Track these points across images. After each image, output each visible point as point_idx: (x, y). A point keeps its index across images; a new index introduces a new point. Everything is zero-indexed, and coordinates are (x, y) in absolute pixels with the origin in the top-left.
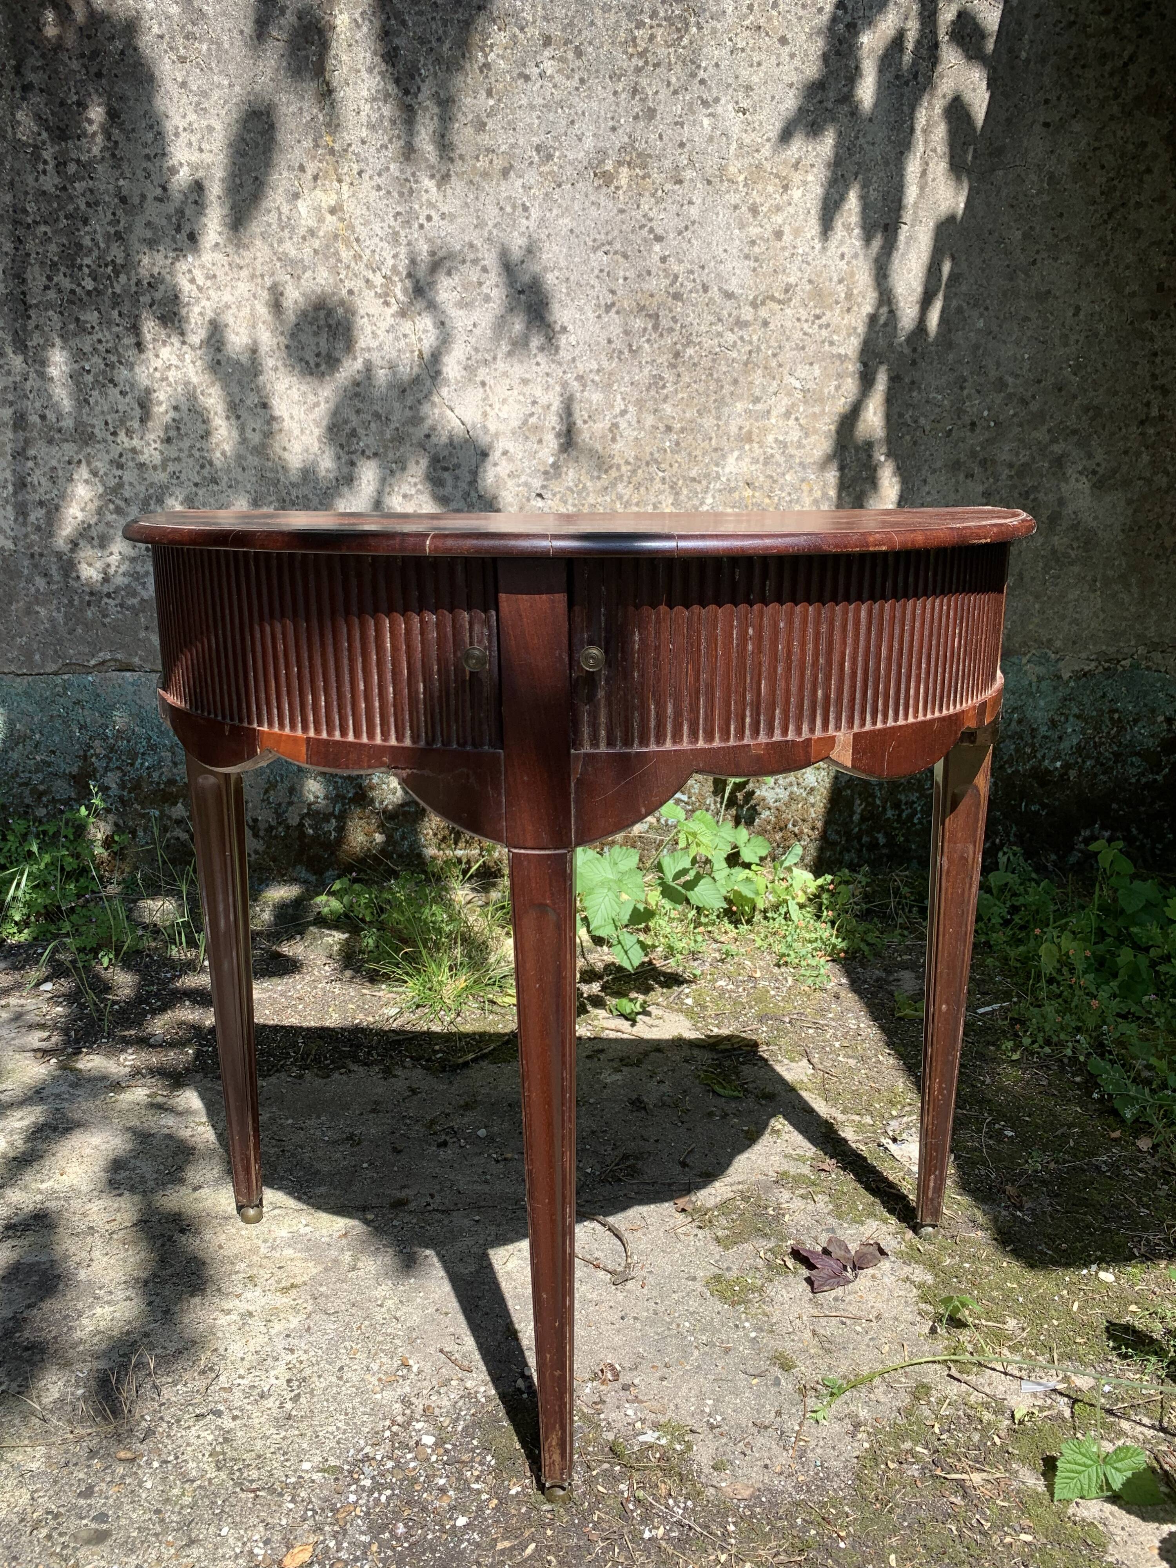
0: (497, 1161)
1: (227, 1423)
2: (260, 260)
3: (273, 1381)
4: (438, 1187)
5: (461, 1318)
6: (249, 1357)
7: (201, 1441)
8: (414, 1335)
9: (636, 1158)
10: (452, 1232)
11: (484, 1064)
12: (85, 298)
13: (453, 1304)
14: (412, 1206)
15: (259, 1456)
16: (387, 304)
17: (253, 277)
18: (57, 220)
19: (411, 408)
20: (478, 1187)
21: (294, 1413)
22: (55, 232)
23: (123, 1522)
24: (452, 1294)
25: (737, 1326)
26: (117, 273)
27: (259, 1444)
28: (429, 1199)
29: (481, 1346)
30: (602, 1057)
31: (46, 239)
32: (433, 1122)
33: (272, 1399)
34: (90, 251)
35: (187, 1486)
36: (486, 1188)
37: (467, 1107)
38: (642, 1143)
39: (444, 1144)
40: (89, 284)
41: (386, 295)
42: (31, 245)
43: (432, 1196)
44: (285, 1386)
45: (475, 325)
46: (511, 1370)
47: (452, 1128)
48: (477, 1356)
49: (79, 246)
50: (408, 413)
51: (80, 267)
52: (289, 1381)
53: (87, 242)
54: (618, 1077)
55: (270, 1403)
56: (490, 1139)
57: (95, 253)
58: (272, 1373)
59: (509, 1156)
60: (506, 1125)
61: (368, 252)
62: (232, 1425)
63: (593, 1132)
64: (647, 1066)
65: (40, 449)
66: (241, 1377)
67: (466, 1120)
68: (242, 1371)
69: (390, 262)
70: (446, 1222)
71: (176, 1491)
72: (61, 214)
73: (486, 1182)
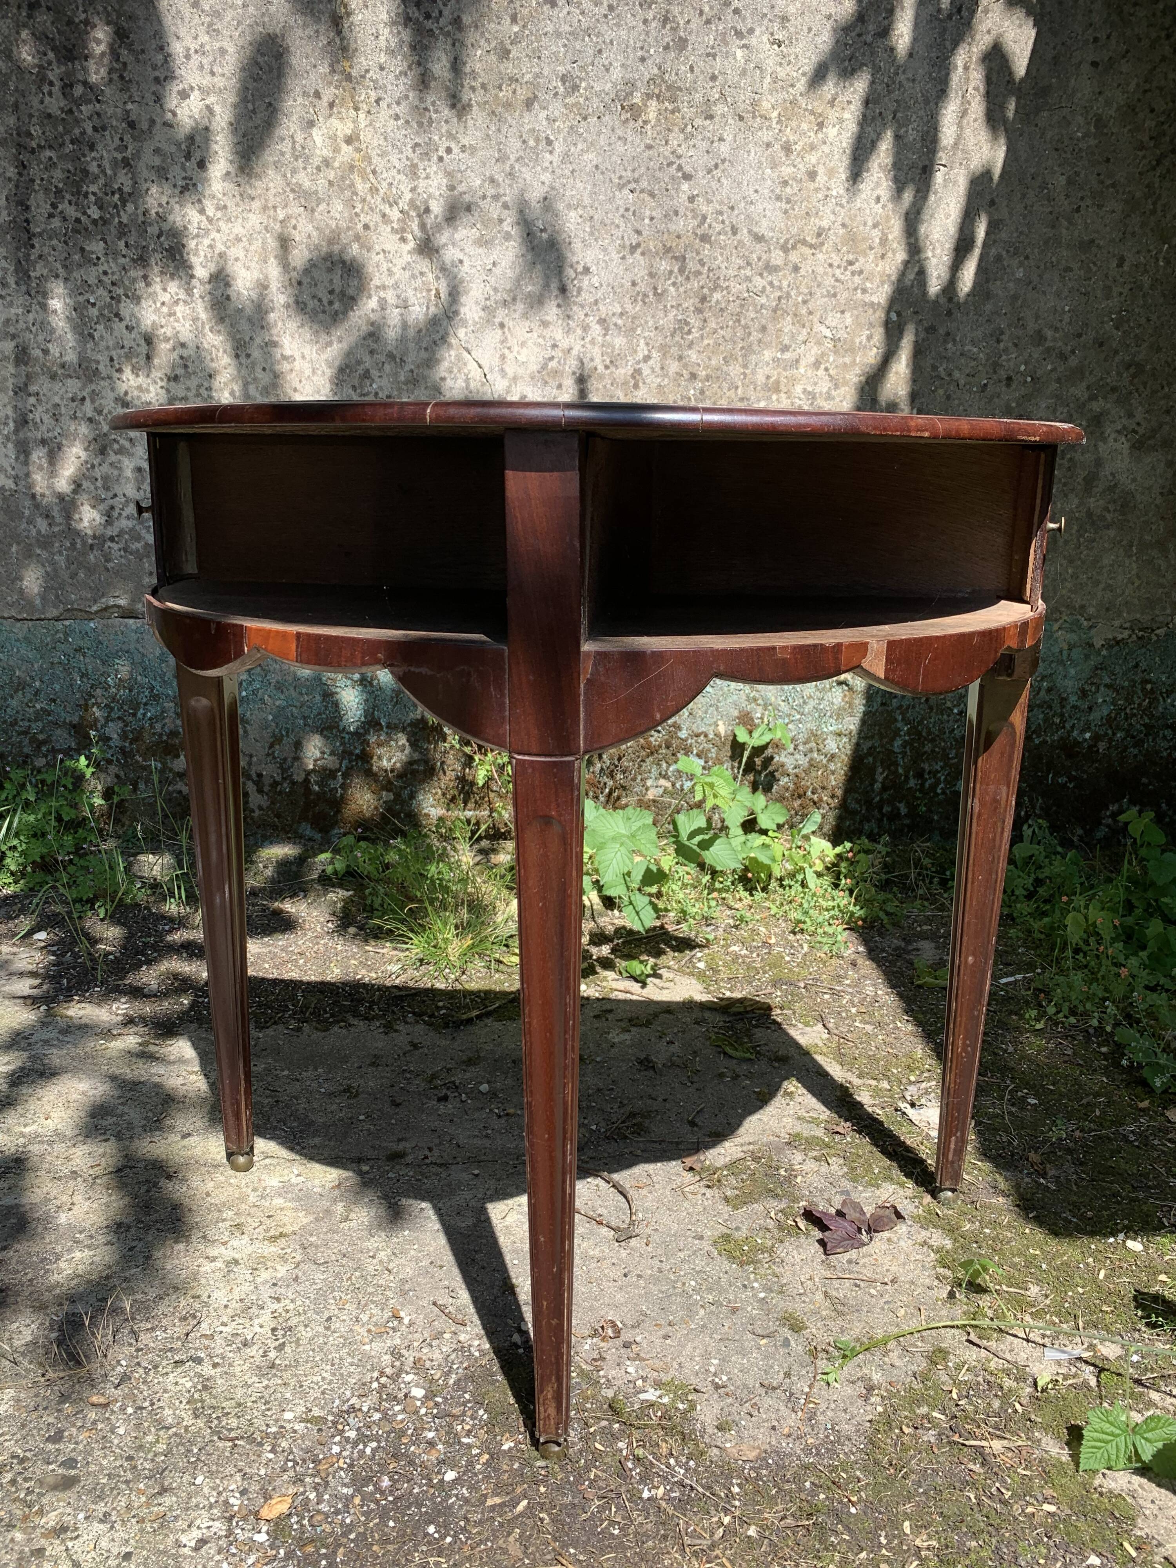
0: (499, 1117)
1: (207, 1370)
2: (273, 191)
3: (257, 1329)
4: (437, 1141)
5: (456, 1272)
6: (233, 1304)
7: (179, 1388)
8: (407, 1287)
9: (643, 1117)
10: (449, 1185)
11: (489, 1021)
12: (91, 227)
13: (448, 1258)
14: (409, 1159)
15: (239, 1405)
16: (403, 240)
17: (265, 208)
18: (62, 145)
19: (426, 349)
20: (478, 1142)
21: (278, 1362)
22: (59, 157)
23: (93, 1468)
24: (448, 1248)
25: (745, 1286)
26: (124, 202)
27: (239, 1392)
28: (427, 1153)
29: (475, 1300)
30: (610, 1016)
31: (51, 165)
32: (434, 1077)
33: (255, 1347)
34: (97, 178)
35: (162, 1433)
36: (487, 1143)
37: (470, 1062)
38: (649, 1102)
39: (445, 1098)
40: (95, 213)
41: (403, 230)
42: (35, 171)
43: (430, 1149)
44: (269, 1335)
45: (494, 264)
46: (506, 1324)
47: (453, 1083)
48: (472, 1310)
49: (86, 172)
50: (424, 355)
51: (86, 195)
52: (274, 1330)
53: (93, 168)
54: (626, 1036)
55: (252, 1351)
56: (493, 1094)
57: (102, 181)
58: (256, 1321)
59: (512, 1111)
60: (509, 1082)
61: (385, 184)
62: (212, 1372)
63: (599, 1090)
64: (656, 1026)
65: (41, 385)
66: (224, 1324)
67: (468, 1075)
68: (225, 1319)
69: (408, 196)
70: (444, 1175)
71: (150, 1438)
72: (67, 138)
73: (487, 1136)
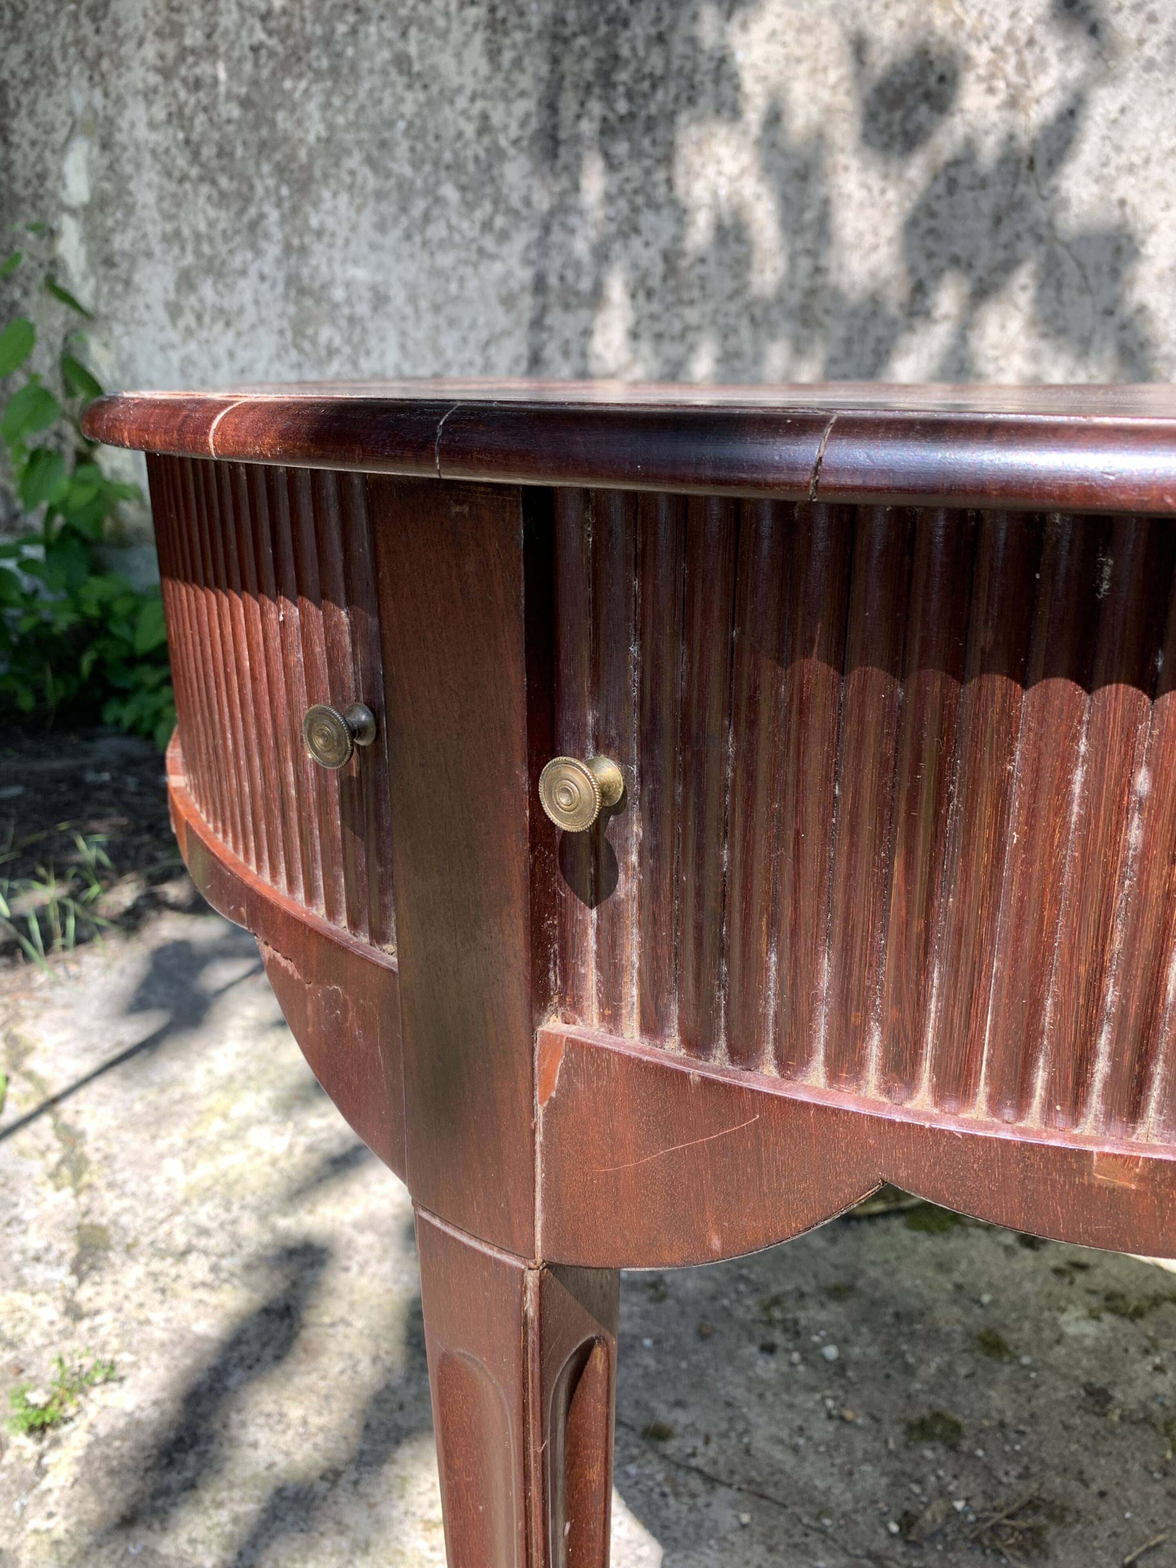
0: (830, 1417)
2: (825, 47)
4: (724, 1426)
9: (1051, 1516)
10: (698, 1525)
11: (896, 1224)
12: (617, 125)
14: (671, 1447)
16: (991, 91)
17: (813, 72)
18: (595, 28)
19: (1005, 247)
20: (778, 1454)
22: (594, 43)
26: (654, 87)
28: (700, 1443)
30: (1080, 1278)
31: (583, 54)
32: (776, 1301)
34: (627, 62)
36: (788, 1461)
37: (838, 1293)
38: (1074, 1486)
39: (769, 1349)
40: (622, 106)
41: (992, 76)
42: (568, 64)
43: (707, 1440)
45: (1123, 111)
47: (796, 1322)
49: (616, 58)
50: (1001, 255)
51: (614, 86)
53: (625, 51)
54: (1090, 1329)
56: (841, 1366)
57: (633, 66)
59: (848, 1415)
60: (873, 1352)
61: (974, 13)
63: (1002, 1425)
64: (1147, 1326)
65: (555, 317)
67: (823, 1316)
69: (1004, 25)
70: (701, 1502)
72: (602, 19)
73: (795, 1449)
